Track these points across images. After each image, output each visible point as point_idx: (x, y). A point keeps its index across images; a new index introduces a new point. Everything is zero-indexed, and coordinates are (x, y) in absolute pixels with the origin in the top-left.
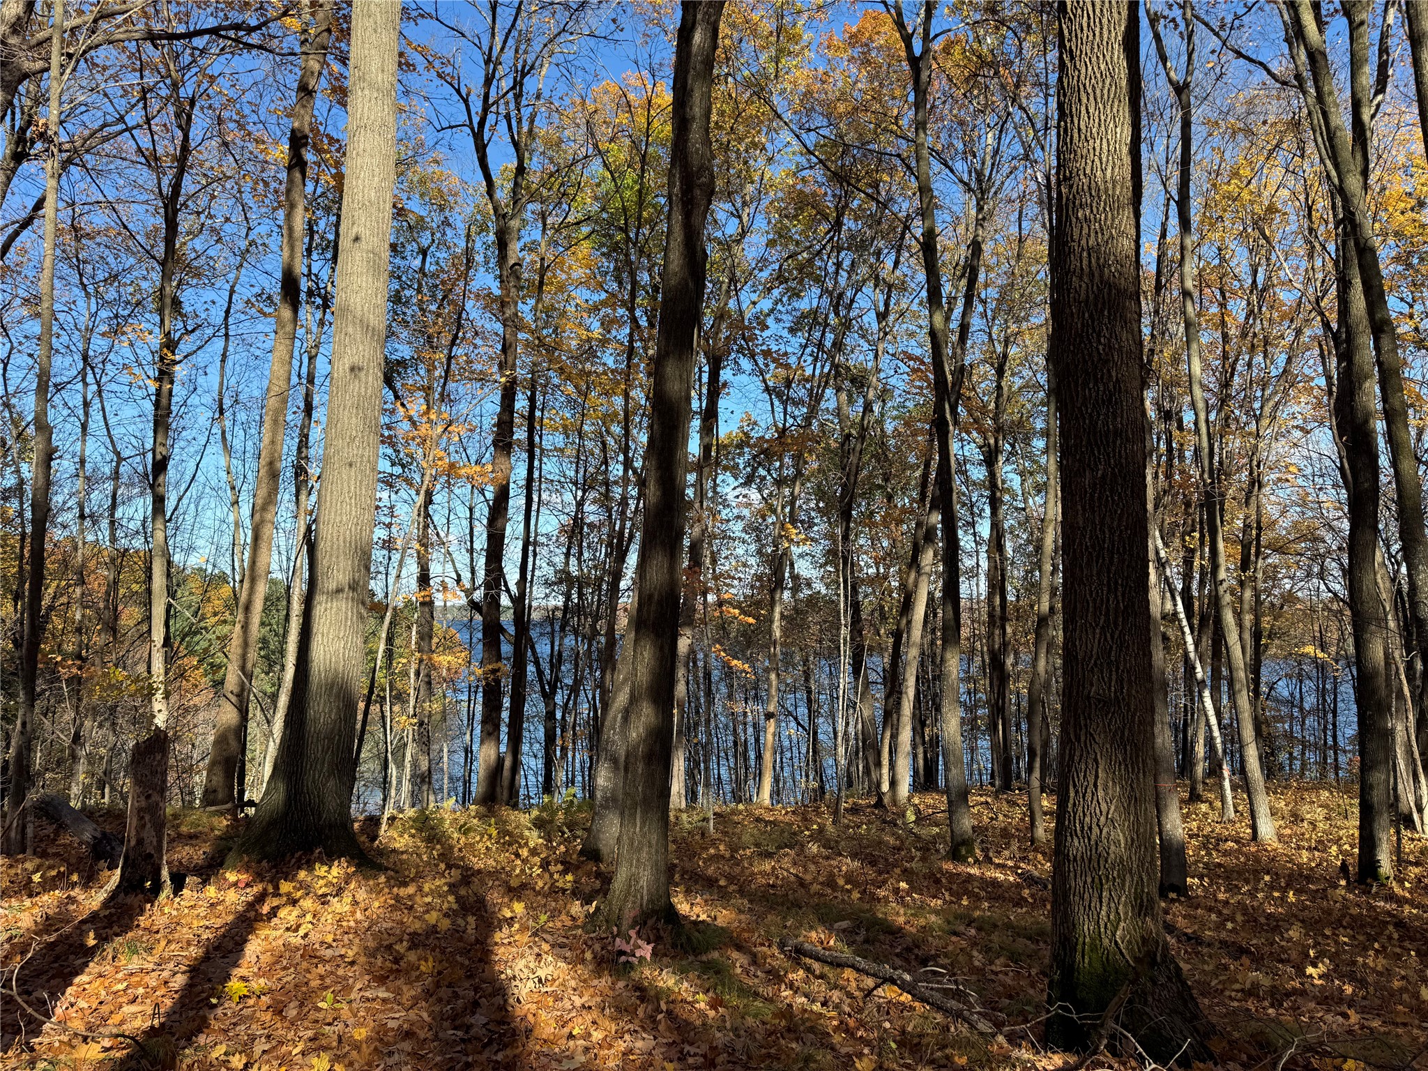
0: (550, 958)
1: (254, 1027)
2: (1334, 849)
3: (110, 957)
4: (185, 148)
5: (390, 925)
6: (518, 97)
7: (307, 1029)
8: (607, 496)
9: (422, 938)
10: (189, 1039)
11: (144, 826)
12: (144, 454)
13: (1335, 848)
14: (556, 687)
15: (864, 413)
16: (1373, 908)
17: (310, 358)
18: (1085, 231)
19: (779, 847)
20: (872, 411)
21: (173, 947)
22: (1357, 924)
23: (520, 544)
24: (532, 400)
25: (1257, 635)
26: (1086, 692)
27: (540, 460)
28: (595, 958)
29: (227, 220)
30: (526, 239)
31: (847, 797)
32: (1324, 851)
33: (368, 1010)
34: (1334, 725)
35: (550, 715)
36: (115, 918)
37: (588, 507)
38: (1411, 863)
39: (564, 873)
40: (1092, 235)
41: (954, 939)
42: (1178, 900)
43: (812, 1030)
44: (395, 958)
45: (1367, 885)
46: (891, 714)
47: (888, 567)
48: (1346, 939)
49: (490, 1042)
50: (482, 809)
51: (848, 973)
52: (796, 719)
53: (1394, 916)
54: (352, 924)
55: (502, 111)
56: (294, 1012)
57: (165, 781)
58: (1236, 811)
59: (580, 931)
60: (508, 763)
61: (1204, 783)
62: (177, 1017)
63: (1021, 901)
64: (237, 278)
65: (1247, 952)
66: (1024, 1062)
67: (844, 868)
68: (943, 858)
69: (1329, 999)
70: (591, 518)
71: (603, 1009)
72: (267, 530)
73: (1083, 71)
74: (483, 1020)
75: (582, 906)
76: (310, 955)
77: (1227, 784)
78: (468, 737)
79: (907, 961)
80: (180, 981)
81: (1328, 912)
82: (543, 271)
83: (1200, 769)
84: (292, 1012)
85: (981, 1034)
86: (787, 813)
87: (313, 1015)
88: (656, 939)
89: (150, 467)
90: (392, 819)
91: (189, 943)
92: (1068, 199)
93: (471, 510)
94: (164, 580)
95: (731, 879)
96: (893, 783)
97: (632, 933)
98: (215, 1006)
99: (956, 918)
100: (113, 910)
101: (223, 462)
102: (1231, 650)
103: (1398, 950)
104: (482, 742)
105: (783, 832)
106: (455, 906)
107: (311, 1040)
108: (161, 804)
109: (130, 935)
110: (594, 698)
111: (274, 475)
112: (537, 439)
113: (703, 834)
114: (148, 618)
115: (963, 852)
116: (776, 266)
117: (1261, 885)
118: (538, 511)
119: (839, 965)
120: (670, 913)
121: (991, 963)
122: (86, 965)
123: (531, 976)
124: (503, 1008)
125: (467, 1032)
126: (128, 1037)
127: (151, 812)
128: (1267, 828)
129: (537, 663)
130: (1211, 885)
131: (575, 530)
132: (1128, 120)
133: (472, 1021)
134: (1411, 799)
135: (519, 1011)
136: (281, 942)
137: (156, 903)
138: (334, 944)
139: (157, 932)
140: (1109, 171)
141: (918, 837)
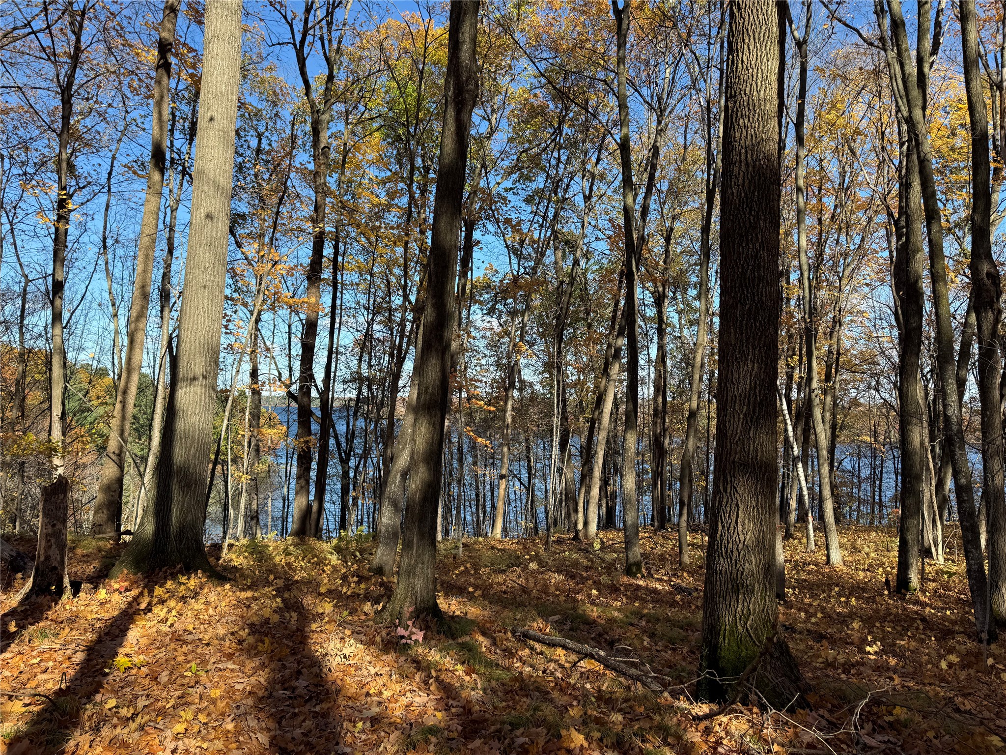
0: (352, 641)
1: (136, 689)
2: (880, 571)
3: (27, 640)
4: (77, 48)
5: (234, 618)
6: (330, 24)
7: (176, 690)
8: (390, 320)
9: (258, 627)
10: (88, 698)
11: (50, 547)
12: (45, 277)
13: (881, 569)
14: (350, 455)
15: (573, 266)
16: (905, 609)
17: (172, 212)
18: (744, 134)
19: (508, 566)
20: (579, 265)
21: (74, 633)
22: (897, 620)
23: (326, 353)
24: (336, 247)
25: (833, 427)
26: (732, 458)
27: (342, 293)
28: (382, 641)
29: (110, 105)
30: (333, 130)
31: (555, 533)
32: (873, 571)
33: (221, 677)
35: (345, 474)
36: (29, 613)
37: (376, 327)
38: (930, 580)
39: (359, 583)
40: (749, 137)
41: (631, 628)
42: (779, 603)
43: (538, 689)
44: (239, 641)
45: (902, 594)
46: (586, 476)
47: (586, 375)
48: (889, 629)
49: (311, 698)
50: (297, 540)
51: (560, 651)
52: (519, 480)
53: (920, 614)
54: (206, 617)
55: (318, 33)
56: (166, 679)
57: (65, 515)
58: (816, 545)
59: (371, 623)
60: (315, 507)
61: (795, 526)
62: (78, 682)
63: (673, 604)
64: (117, 149)
65: (825, 637)
66: (682, 710)
67: (553, 581)
68: (620, 574)
69: (880, 668)
70: (377, 335)
71: (391, 676)
72: (139, 336)
73: (747, 19)
74: (305, 684)
75: (372, 605)
76: (178, 639)
77: (811, 527)
78: (286, 489)
79: (599, 643)
80: (79, 657)
81: (877, 612)
82: (345, 154)
83: (793, 517)
84: (164, 677)
85: (653, 691)
86: (513, 543)
87: (180, 681)
88: (425, 627)
89: (50, 288)
90: (231, 546)
91: (86, 631)
92: (732, 111)
93: (289, 326)
94: (62, 371)
95: (476, 587)
96: (586, 524)
97: (410, 623)
98: (107, 674)
99: (632, 614)
100: (28, 607)
101: (106, 285)
102: (818, 436)
103: (923, 636)
104: (297, 493)
105: (510, 556)
106: (281, 605)
107: (179, 698)
108: (63, 531)
109: (41, 624)
110: (378, 462)
111: (145, 296)
112: (339, 277)
113: (454, 558)
114: (50, 398)
115: (634, 570)
116: (515, 157)
117: (833, 593)
118: (340, 329)
119: (553, 645)
120: (435, 610)
121: (656, 644)
122: (9, 645)
123: (339, 653)
124: (318, 675)
125: (293, 692)
126: (43, 696)
127: (55, 535)
128: (837, 556)
129: (336, 437)
130: (800, 593)
131: (366, 343)
132: (777, 56)
133: (297, 684)
134: (931, 537)
135: (330, 678)
136: (154, 630)
137: (60, 603)
138: (194, 631)
139: (62, 622)
140: (762, 92)
141: (603, 560)
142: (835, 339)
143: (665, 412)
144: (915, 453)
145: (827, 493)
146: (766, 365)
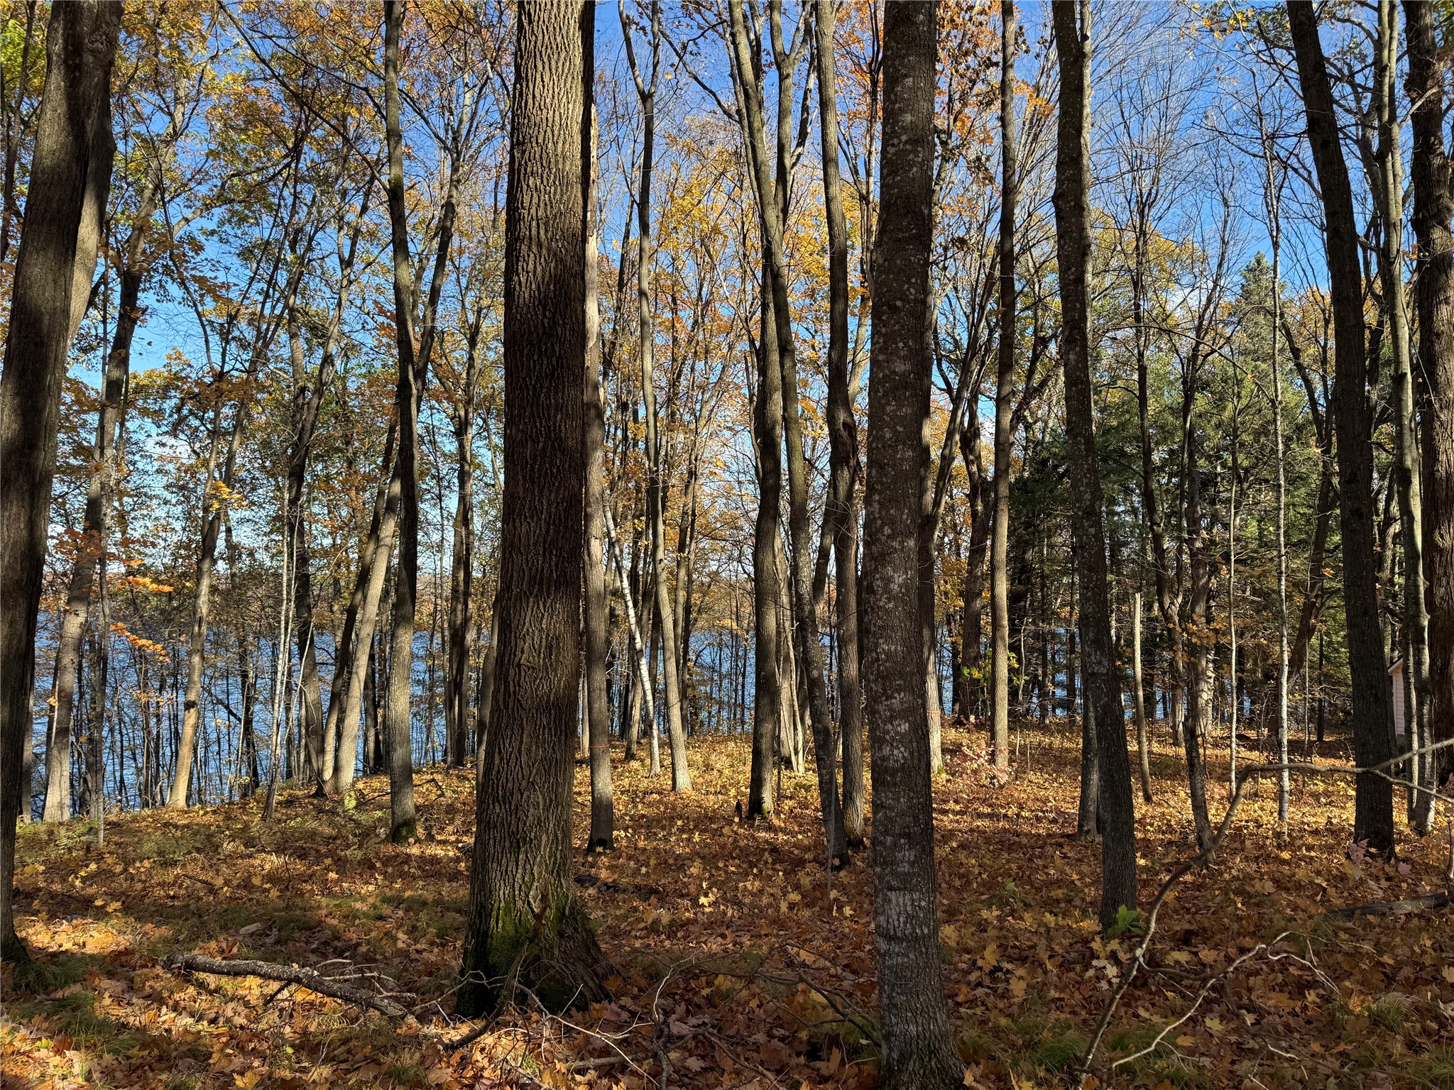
2: (733, 792)
13: (734, 790)
15: (322, 365)
16: (756, 839)
18: (535, 200)
19: (186, 854)
20: (333, 365)
22: (744, 854)
25: (688, 610)
26: (517, 659)
32: (726, 794)
34: (743, 686)
38: (787, 798)
40: (542, 205)
41: (379, 923)
42: (604, 854)
43: (193, 1053)
45: (754, 819)
46: (338, 698)
47: (345, 538)
48: (733, 869)
51: (251, 982)
52: (227, 707)
53: (770, 843)
58: (662, 766)
61: (638, 743)
63: (456, 875)
65: (655, 892)
66: (430, 1038)
67: (267, 867)
68: (383, 841)
69: (714, 924)
73: (540, 37)
77: (655, 742)
81: (723, 847)
83: (635, 731)
85: (391, 1018)
86: (206, 813)
92: (520, 164)
96: (337, 769)
99: (385, 902)
103: (770, 872)
105: (196, 835)
113: (88, 849)
115: (404, 833)
117: (674, 830)
119: (237, 973)
120: (21, 948)
121: (416, 941)
128: (685, 778)
130: (633, 835)
132: (580, 99)
134: (791, 744)
140: (560, 145)
141: (358, 823)
142: (690, 496)
143: (467, 594)
144: (770, 640)
145: (674, 696)
146: (566, 528)
